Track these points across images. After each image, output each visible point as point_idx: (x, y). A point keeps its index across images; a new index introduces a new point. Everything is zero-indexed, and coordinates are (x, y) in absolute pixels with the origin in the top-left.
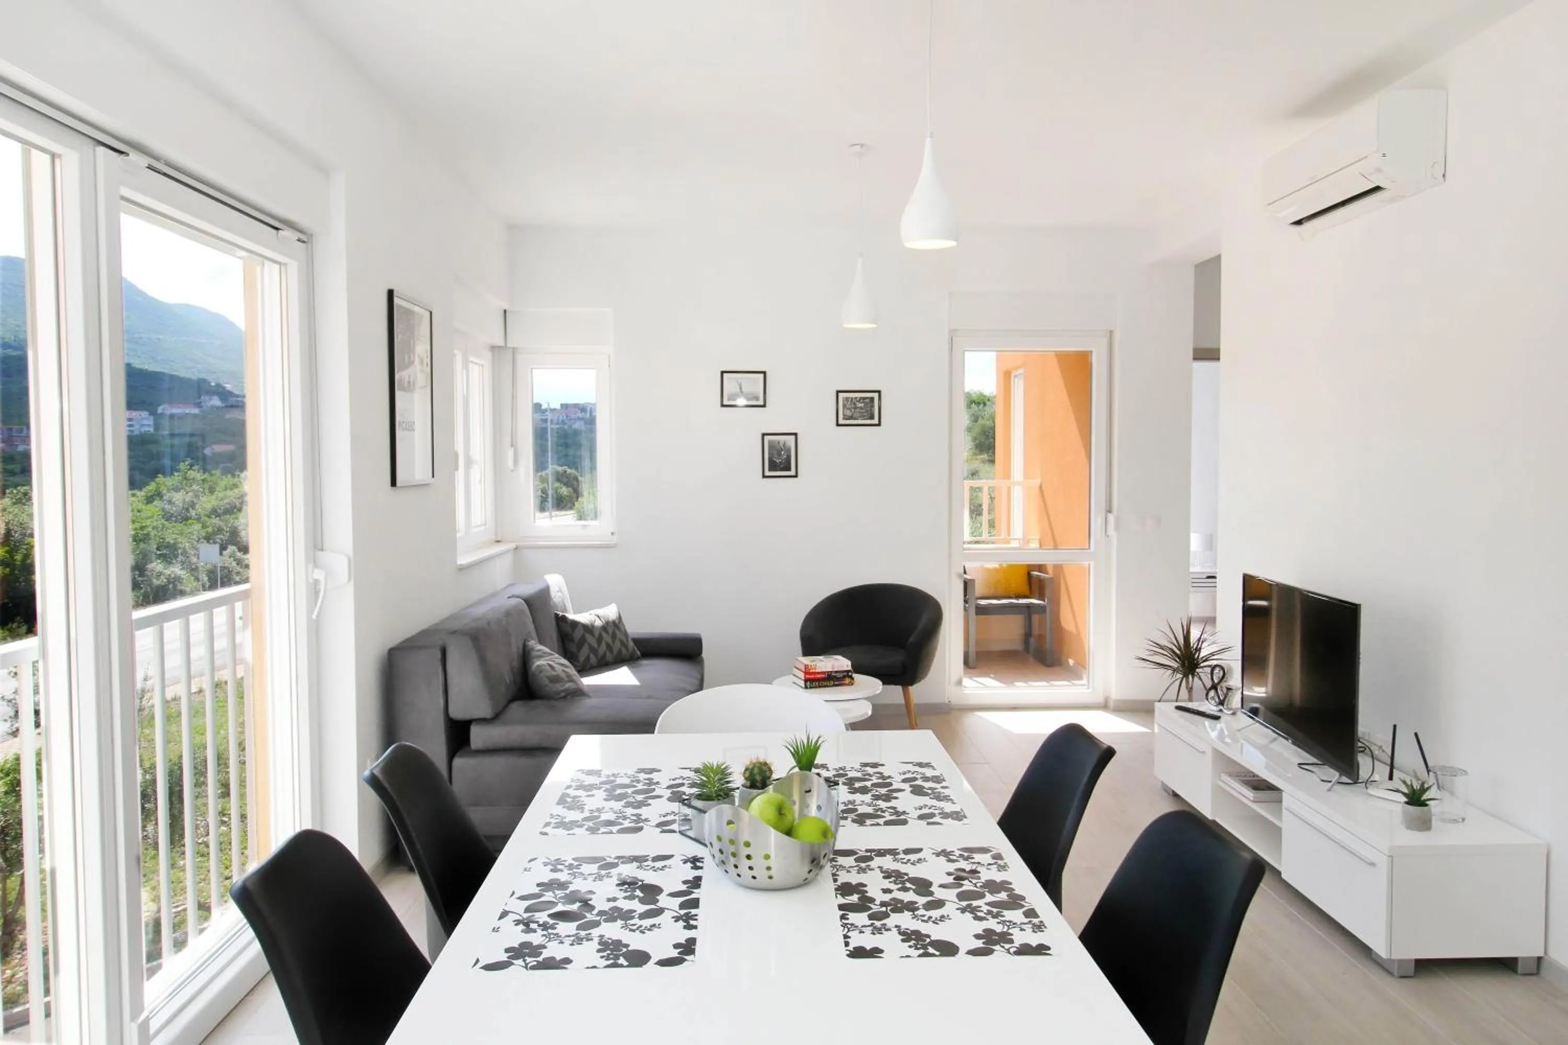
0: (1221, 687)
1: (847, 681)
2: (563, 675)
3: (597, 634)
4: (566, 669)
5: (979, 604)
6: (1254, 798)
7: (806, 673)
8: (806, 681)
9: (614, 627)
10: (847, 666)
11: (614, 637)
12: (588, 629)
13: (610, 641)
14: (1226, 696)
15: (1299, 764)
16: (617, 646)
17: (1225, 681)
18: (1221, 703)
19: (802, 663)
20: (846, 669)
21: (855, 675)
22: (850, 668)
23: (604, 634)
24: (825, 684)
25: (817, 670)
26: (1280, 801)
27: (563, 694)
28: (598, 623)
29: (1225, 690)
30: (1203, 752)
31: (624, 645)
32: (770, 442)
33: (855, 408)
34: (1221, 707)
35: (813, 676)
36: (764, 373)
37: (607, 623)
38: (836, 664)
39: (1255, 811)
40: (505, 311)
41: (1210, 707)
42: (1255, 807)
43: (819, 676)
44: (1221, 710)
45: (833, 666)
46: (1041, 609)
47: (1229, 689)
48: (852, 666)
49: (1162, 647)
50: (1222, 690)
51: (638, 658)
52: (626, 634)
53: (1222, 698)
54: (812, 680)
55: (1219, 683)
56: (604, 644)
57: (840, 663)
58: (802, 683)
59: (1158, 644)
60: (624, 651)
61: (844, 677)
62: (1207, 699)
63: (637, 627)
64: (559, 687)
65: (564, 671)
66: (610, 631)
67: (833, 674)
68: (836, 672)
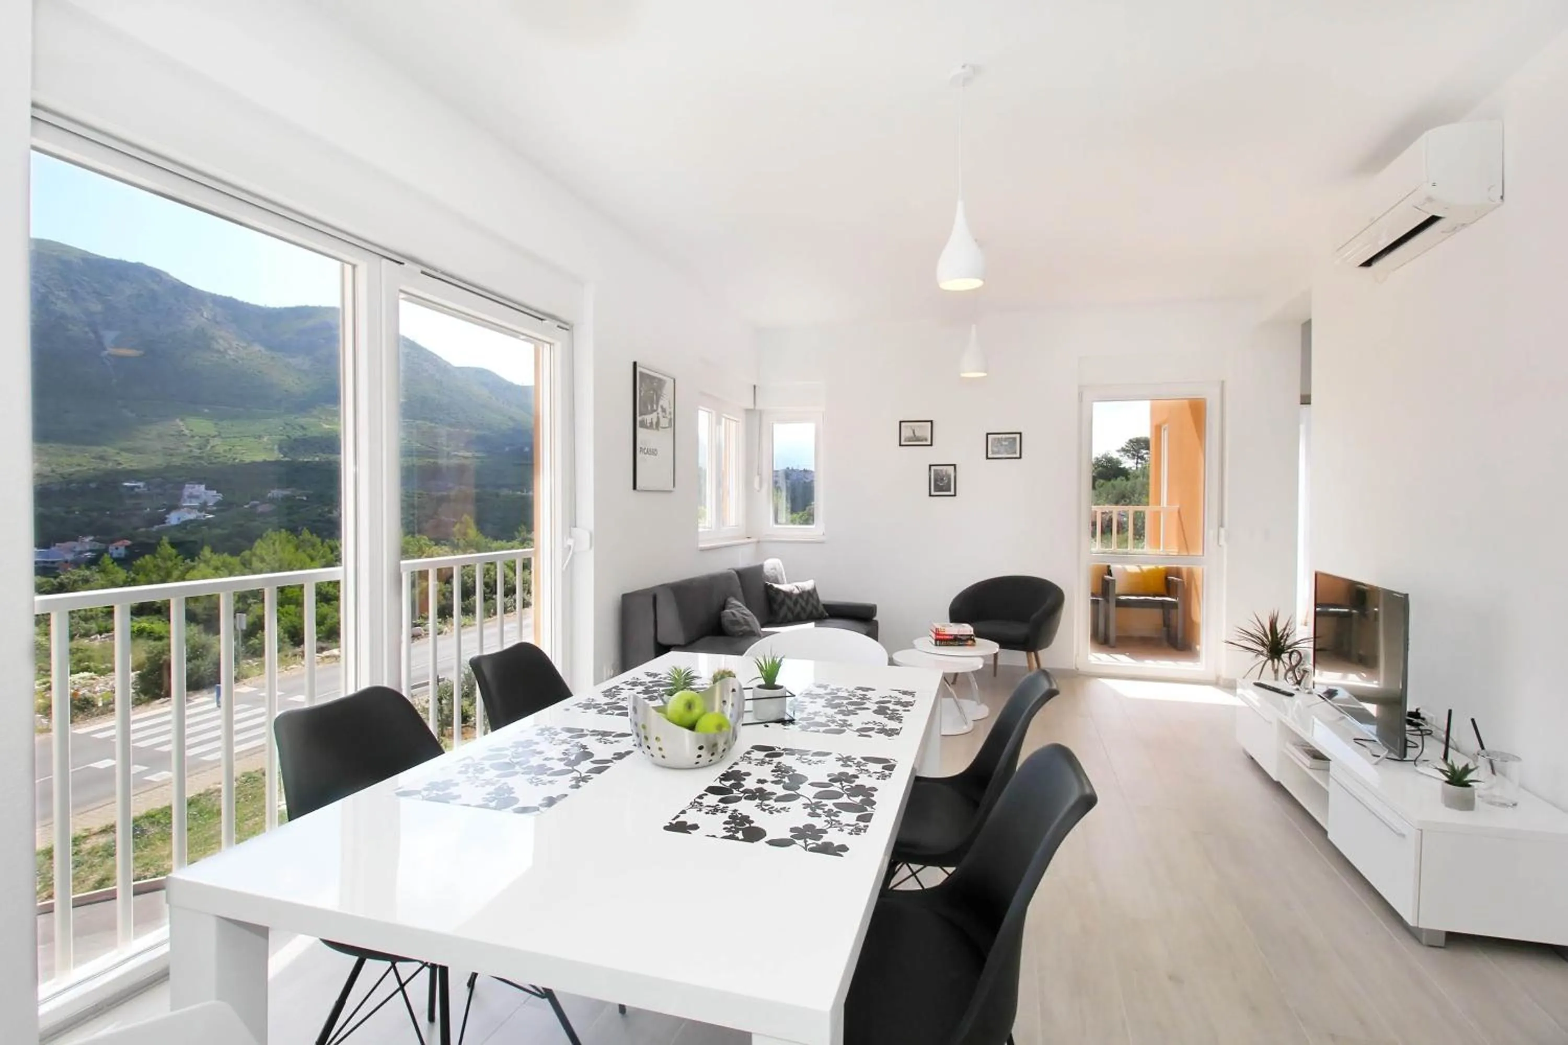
0: (1299, 669)
1: (970, 642)
2: (742, 621)
3: (794, 598)
4: (746, 617)
5: (1119, 599)
6: (1311, 765)
7: (937, 634)
8: (936, 640)
9: (811, 595)
10: (971, 632)
11: (807, 602)
12: (788, 595)
13: (804, 604)
14: (1303, 677)
15: (1355, 739)
16: (809, 608)
17: (1303, 665)
18: (1299, 683)
19: (934, 626)
20: (968, 633)
21: (976, 639)
22: (972, 633)
23: (800, 600)
24: (951, 643)
25: (946, 633)
26: (1328, 770)
27: (741, 633)
28: (796, 591)
29: (1302, 672)
30: (1270, 723)
31: (816, 609)
32: (935, 470)
33: (1002, 445)
34: (1297, 686)
35: (942, 637)
36: (931, 422)
37: (803, 592)
38: (961, 629)
39: (1310, 777)
40: (755, 387)
41: (1288, 686)
42: (1310, 772)
43: (947, 637)
44: (1298, 689)
45: (959, 631)
46: (1174, 605)
47: (1305, 671)
48: (975, 632)
49: (1252, 635)
50: (1299, 672)
51: (826, 618)
52: (818, 600)
53: (1299, 679)
54: (941, 640)
55: (1296, 666)
56: (798, 606)
57: (967, 629)
58: (934, 642)
59: (1248, 633)
60: (814, 612)
61: (967, 640)
62: (1286, 679)
63: (827, 596)
64: (737, 628)
65: (744, 618)
66: (805, 598)
67: (959, 637)
68: (962, 635)
